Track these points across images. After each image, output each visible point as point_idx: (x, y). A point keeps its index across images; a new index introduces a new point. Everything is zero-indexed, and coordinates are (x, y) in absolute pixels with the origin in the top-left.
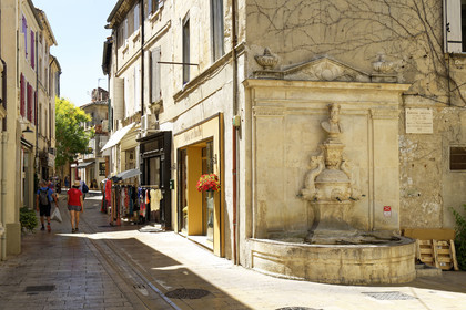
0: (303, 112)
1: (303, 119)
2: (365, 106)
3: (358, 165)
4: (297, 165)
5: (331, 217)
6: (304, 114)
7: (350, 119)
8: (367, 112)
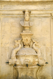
0: (12, 16)
1: (11, 20)
2: (48, 12)
3: (45, 45)
4: (8, 45)
5: (26, 76)
6: (12, 17)
7: (40, 19)
8: (50, 15)
